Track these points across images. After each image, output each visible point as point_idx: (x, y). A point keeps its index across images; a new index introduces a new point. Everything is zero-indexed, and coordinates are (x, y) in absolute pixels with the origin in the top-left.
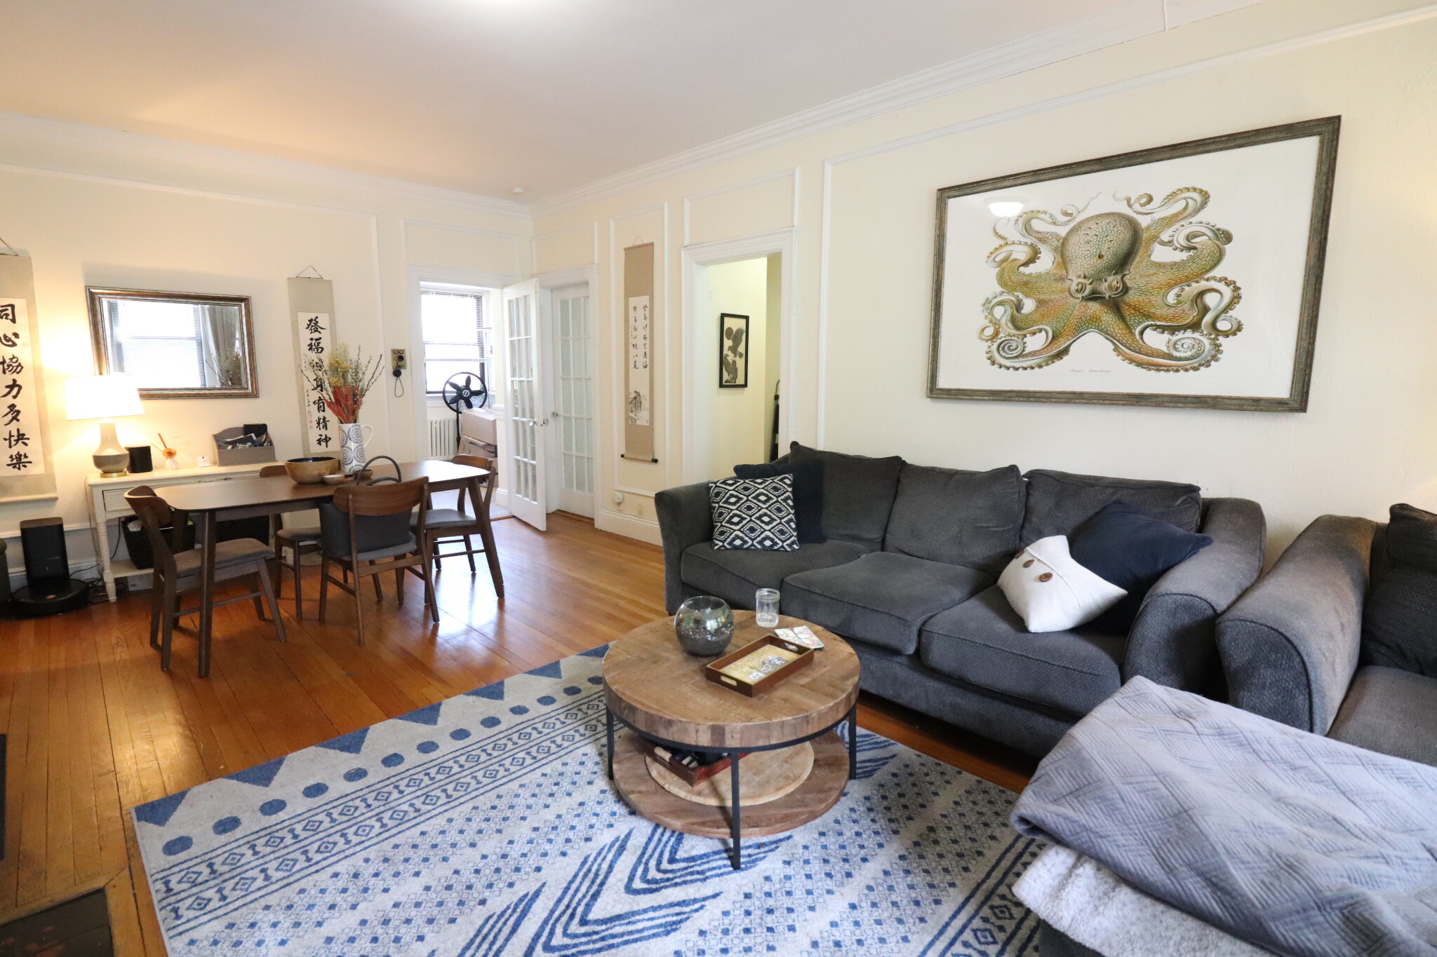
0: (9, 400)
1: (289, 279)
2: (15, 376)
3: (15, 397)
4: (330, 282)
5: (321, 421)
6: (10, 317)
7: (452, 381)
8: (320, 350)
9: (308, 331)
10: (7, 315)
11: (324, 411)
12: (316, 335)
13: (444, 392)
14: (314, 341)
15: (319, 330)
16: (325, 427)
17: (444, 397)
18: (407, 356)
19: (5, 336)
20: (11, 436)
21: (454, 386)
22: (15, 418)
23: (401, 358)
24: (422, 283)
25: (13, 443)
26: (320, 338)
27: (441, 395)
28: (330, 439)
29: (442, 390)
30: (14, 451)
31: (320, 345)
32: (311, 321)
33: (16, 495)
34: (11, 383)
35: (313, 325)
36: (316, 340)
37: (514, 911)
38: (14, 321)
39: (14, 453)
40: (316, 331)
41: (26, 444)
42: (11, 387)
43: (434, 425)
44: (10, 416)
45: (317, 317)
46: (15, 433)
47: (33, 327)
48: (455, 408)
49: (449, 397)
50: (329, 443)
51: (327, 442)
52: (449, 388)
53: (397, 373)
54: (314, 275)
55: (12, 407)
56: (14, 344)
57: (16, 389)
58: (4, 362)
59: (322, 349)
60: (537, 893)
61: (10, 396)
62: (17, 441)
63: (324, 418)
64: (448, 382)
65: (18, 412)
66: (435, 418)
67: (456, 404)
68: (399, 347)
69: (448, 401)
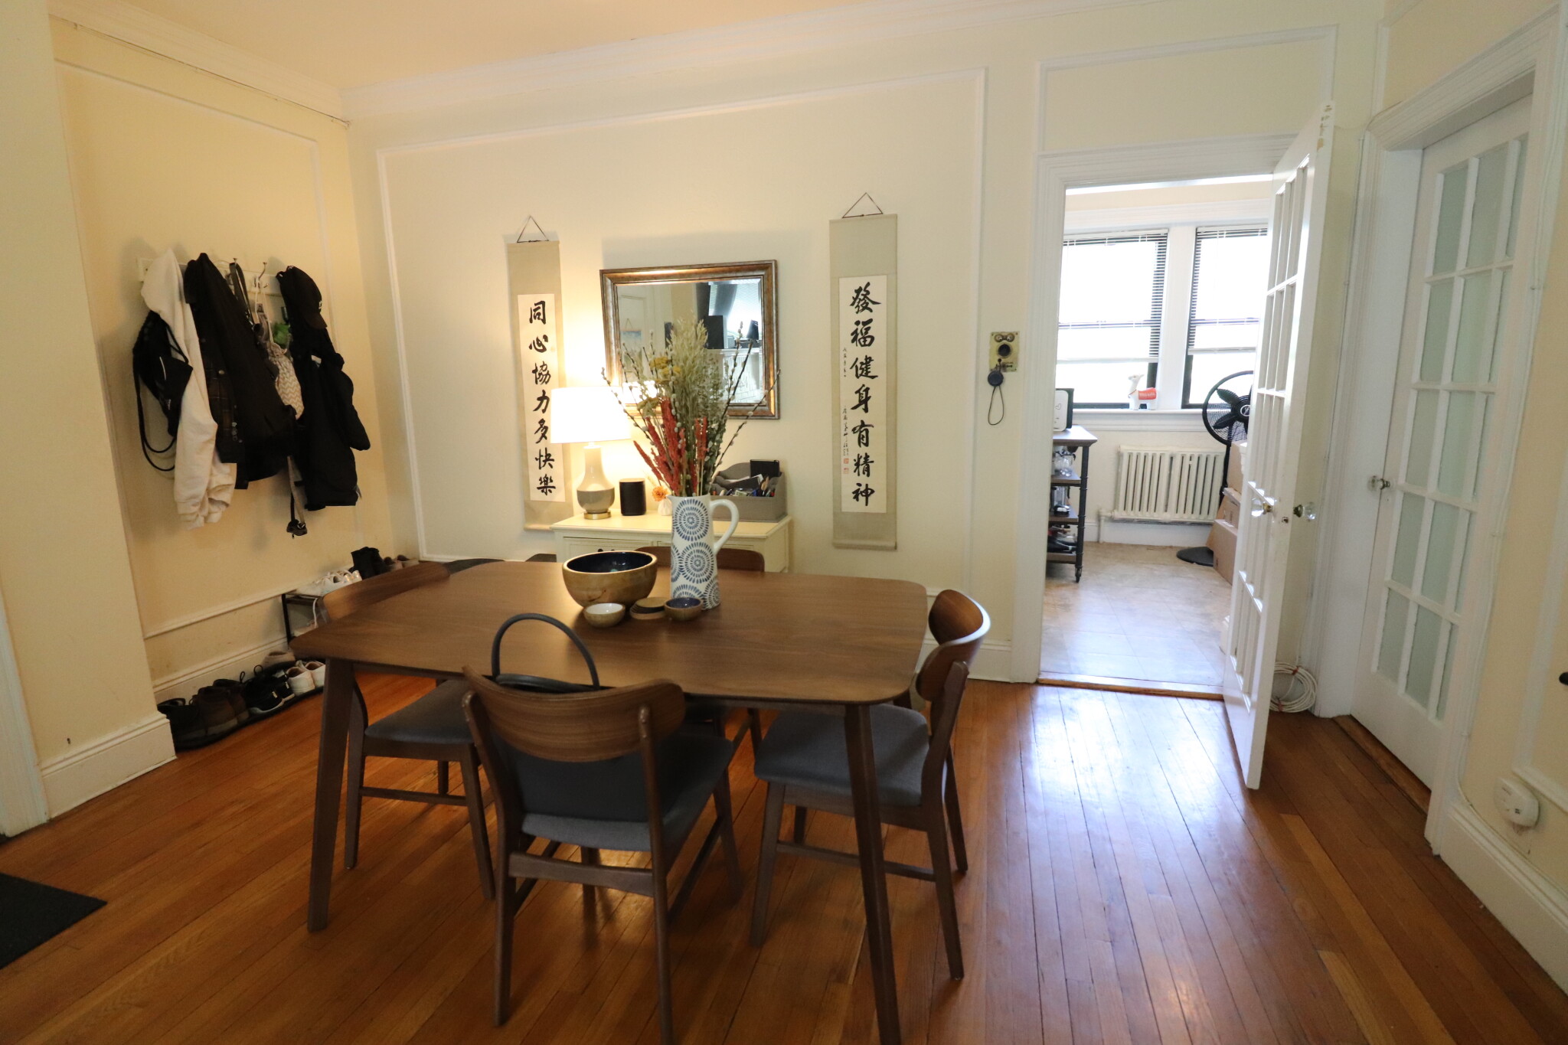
0: (539, 415)
1: (832, 222)
2: (544, 386)
3: (544, 411)
4: (896, 217)
5: (862, 461)
6: (541, 317)
8: (869, 340)
9: (854, 309)
10: (539, 314)
11: (867, 444)
12: (864, 316)
14: (860, 326)
15: (870, 305)
16: (867, 471)
17: (1205, 415)
18: (1020, 347)
19: (538, 340)
20: (541, 456)
21: (1226, 395)
22: (544, 436)
23: (1005, 350)
24: (1069, 192)
25: (542, 463)
26: (870, 321)
28: (873, 492)
30: (542, 473)
31: (870, 333)
32: (858, 291)
33: (541, 522)
34: (541, 395)
35: (862, 299)
36: (865, 323)
38: (544, 321)
39: (543, 476)
40: (866, 308)
41: (551, 466)
42: (541, 399)
43: (1187, 462)
44: (540, 434)
45: (868, 284)
46: (543, 453)
47: (559, 329)
48: (1224, 438)
49: (1214, 414)
50: (869, 498)
51: (867, 496)
53: (996, 379)
54: (866, 207)
55: (542, 422)
56: (544, 349)
57: (545, 401)
58: (535, 371)
59: (872, 338)
61: (540, 410)
62: (545, 461)
63: (867, 457)
65: (546, 428)
66: (1188, 451)
67: (1226, 429)
68: (1006, 329)
69: (1212, 424)
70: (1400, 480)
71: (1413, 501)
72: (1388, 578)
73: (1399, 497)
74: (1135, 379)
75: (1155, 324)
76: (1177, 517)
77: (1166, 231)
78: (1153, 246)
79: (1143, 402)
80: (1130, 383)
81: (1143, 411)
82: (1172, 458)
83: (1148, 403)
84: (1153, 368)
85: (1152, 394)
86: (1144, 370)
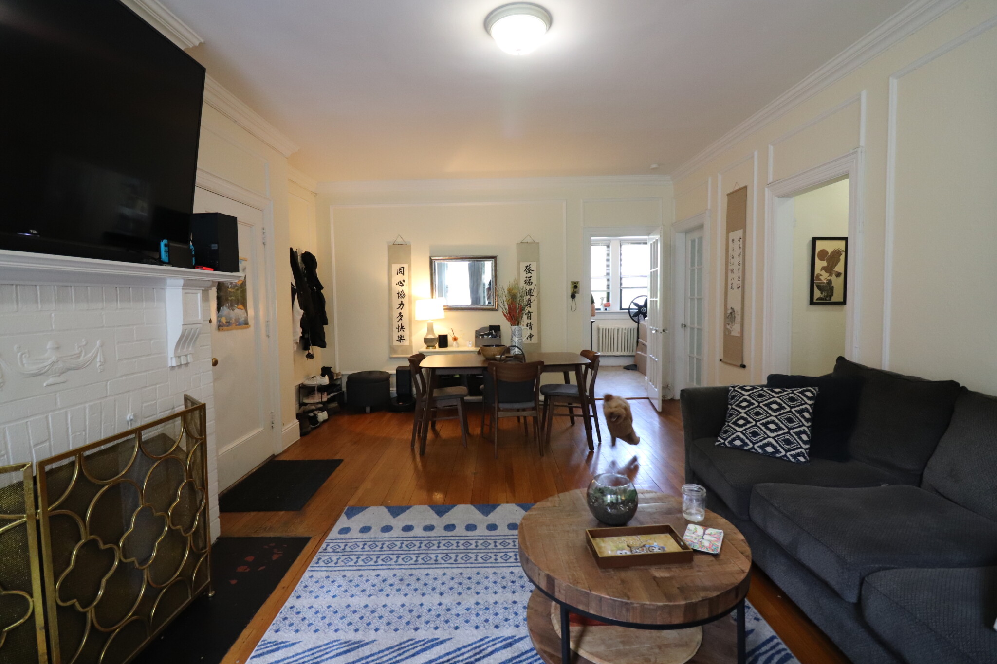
0: (399, 310)
1: (517, 244)
2: (402, 299)
3: (401, 309)
4: (538, 243)
5: (529, 325)
6: (402, 273)
7: (634, 301)
8: (530, 283)
9: (525, 273)
10: (401, 272)
11: (530, 319)
12: (529, 275)
13: (629, 309)
14: (528, 278)
15: (531, 272)
16: (531, 328)
17: (629, 312)
18: (580, 286)
19: (400, 281)
20: (399, 327)
21: (636, 304)
22: (401, 319)
23: (576, 287)
24: (592, 238)
25: (399, 330)
26: (531, 277)
27: (627, 311)
28: (533, 335)
29: (628, 308)
30: (399, 334)
31: (531, 281)
32: (527, 267)
33: (398, 354)
34: (400, 303)
35: (528, 269)
36: (529, 278)
37: (424, 644)
38: (403, 274)
39: (399, 335)
40: (529, 272)
41: (404, 331)
42: (400, 304)
43: (624, 331)
44: (399, 318)
45: (530, 265)
46: (400, 326)
47: (410, 277)
48: (637, 320)
49: (632, 312)
50: (532, 338)
51: (531, 337)
52: (633, 306)
53: (573, 296)
54: (529, 240)
55: (400, 313)
56: (403, 285)
57: (402, 305)
58: (398, 294)
59: (532, 283)
60: (442, 642)
61: (400, 309)
62: (401, 329)
63: (531, 323)
64: (632, 302)
65: (402, 316)
66: (624, 327)
67: (637, 317)
68: (575, 280)
69: (632, 315)
70: (689, 324)
71: (692, 329)
72: (689, 353)
73: (689, 329)
74: (602, 299)
75: (608, 277)
76: (622, 354)
77: (609, 242)
78: (605, 247)
79: (606, 308)
80: (601, 300)
81: (605, 311)
82: (618, 330)
83: (608, 308)
84: (608, 294)
85: (609, 305)
86: (605, 295)
